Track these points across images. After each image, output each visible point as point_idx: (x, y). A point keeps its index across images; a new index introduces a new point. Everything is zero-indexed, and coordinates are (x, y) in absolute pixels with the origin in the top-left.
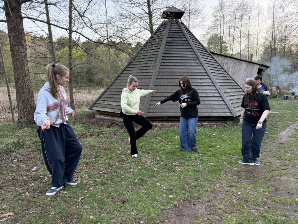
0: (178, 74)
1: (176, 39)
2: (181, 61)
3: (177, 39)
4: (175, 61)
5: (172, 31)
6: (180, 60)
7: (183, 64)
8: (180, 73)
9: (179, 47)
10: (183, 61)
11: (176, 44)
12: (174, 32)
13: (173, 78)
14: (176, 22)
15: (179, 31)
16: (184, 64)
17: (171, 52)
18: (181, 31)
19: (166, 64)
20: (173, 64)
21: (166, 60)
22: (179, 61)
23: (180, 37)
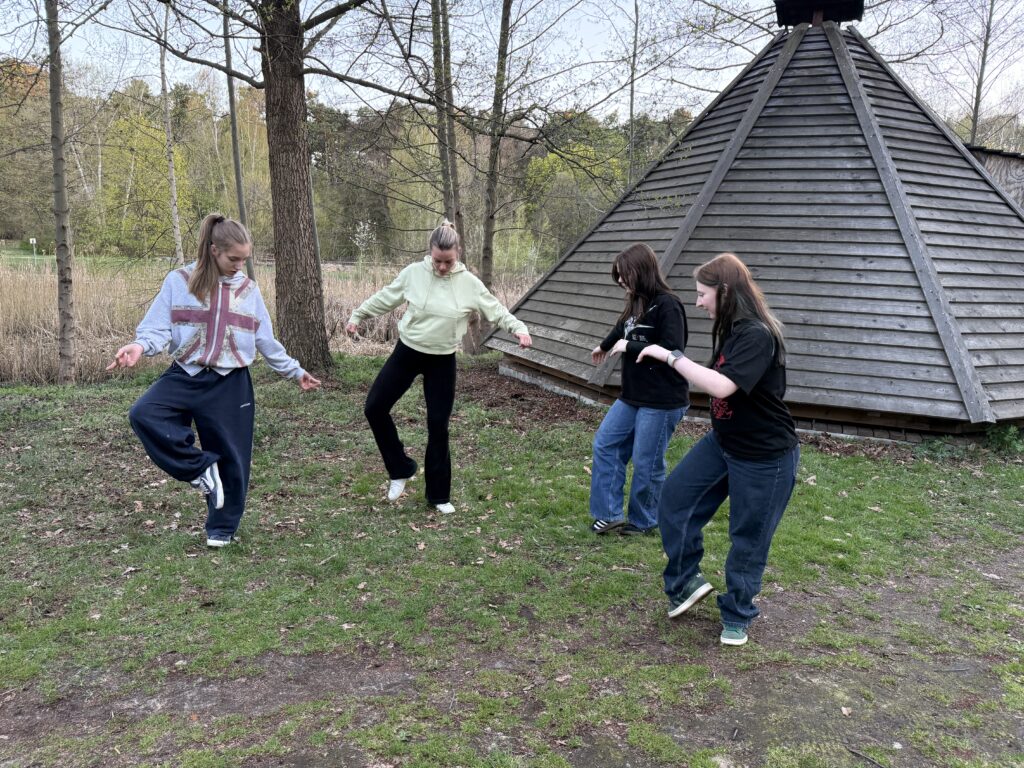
0: (774, 235)
1: (803, 101)
2: (800, 187)
3: (810, 101)
4: (777, 187)
5: (798, 72)
6: (798, 181)
7: (804, 199)
8: (782, 232)
9: (809, 132)
10: (810, 187)
11: (801, 122)
12: (806, 73)
13: (748, 250)
14: (824, 35)
15: (827, 71)
16: (809, 196)
17: (769, 153)
18: (836, 66)
19: (736, 198)
20: (766, 199)
21: (737, 184)
22: (791, 187)
23: (826, 91)
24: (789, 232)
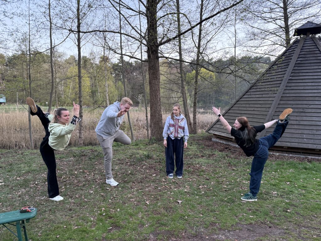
0: (307, 99)
1: (309, 59)
2: (313, 84)
3: (311, 58)
4: (305, 84)
5: (305, 50)
6: (312, 82)
7: (315, 88)
8: (310, 98)
9: (313, 68)
10: (316, 84)
11: (309, 65)
12: (308, 50)
13: (300, 103)
14: (312, 39)
15: (315, 49)
16: (317, 87)
17: (301, 74)
18: (318, 48)
19: (292, 88)
20: (302, 88)
21: (292, 84)
22: (310, 84)
23: (316, 55)
24: (312, 98)
